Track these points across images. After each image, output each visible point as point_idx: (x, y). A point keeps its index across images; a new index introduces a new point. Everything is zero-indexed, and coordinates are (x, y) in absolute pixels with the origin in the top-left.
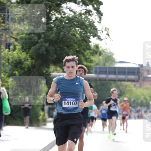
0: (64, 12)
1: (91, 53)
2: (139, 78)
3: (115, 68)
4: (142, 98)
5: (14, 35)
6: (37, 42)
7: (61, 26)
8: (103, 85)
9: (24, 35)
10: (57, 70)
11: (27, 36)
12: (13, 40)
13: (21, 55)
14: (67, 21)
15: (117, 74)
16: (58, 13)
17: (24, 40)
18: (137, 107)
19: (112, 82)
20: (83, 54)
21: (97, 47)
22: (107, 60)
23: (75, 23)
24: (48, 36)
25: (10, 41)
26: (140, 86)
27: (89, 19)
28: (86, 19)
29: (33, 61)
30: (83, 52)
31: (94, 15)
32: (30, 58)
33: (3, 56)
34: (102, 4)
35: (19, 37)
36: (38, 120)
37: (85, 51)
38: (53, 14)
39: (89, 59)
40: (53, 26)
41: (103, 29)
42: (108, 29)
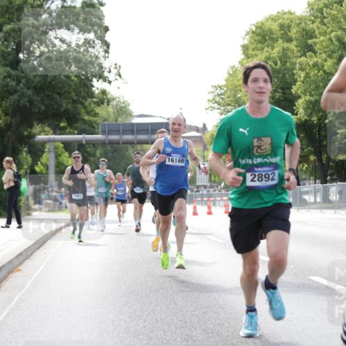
1: (95, 103)
3: (133, 124)
6: (16, 91)
8: (115, 150)
10: (45, 131)
15: (135, 134)
19: (128, 145)
20: (83, 104)
21: (104, 92)
22: (120, 112)
29: (8, 118)
30: (83, 101)
32: (4, 114)
34: (108, 30)
37: (86, 100)
39: (93, 112)
41: (111, 66)
42: (120, 67)
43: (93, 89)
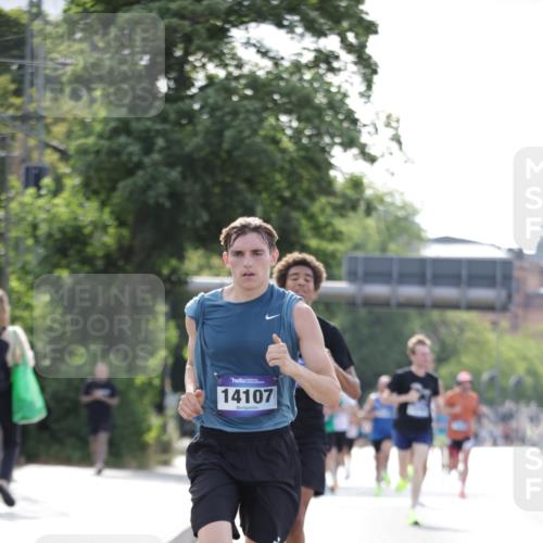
0: (240, 59)
1: (334, 207)
2: (510, 297)
3: (423, 261)
4: (521, 368)
5: (55, 138)
6: (139, 165)
7: (227, 110)
8: (378, 321)
9: (91, 140)
10: (210, 267)
11: (105, 143)
12: (50, 157)
13: (80, 211)
14: (249, 92)
15: (429, 284)
16: (217, 61)
17: (90, 158)
18: (503, 403)
19: (412, 313)
20: (304, 209)
21: (356, 184)
22: (394, 231)
23: (276, 97)
24: (179, 142)
25: (40, 160)
26: (515, 328)
27: (330, 84)
28: (316, 85)
29: (125, 232)
30: (305, 202)
31: (345, 69)
32: (115, 223)
33: (16, 215)
34: (376, 32)
35: (72, 146)
36: (143, 447)
37: (313, 200)
38: (198, 64)
39: (329, 229)
40: (196, 106)
41: (378, 118)
42: (398, 121)
43: (332, 173)
